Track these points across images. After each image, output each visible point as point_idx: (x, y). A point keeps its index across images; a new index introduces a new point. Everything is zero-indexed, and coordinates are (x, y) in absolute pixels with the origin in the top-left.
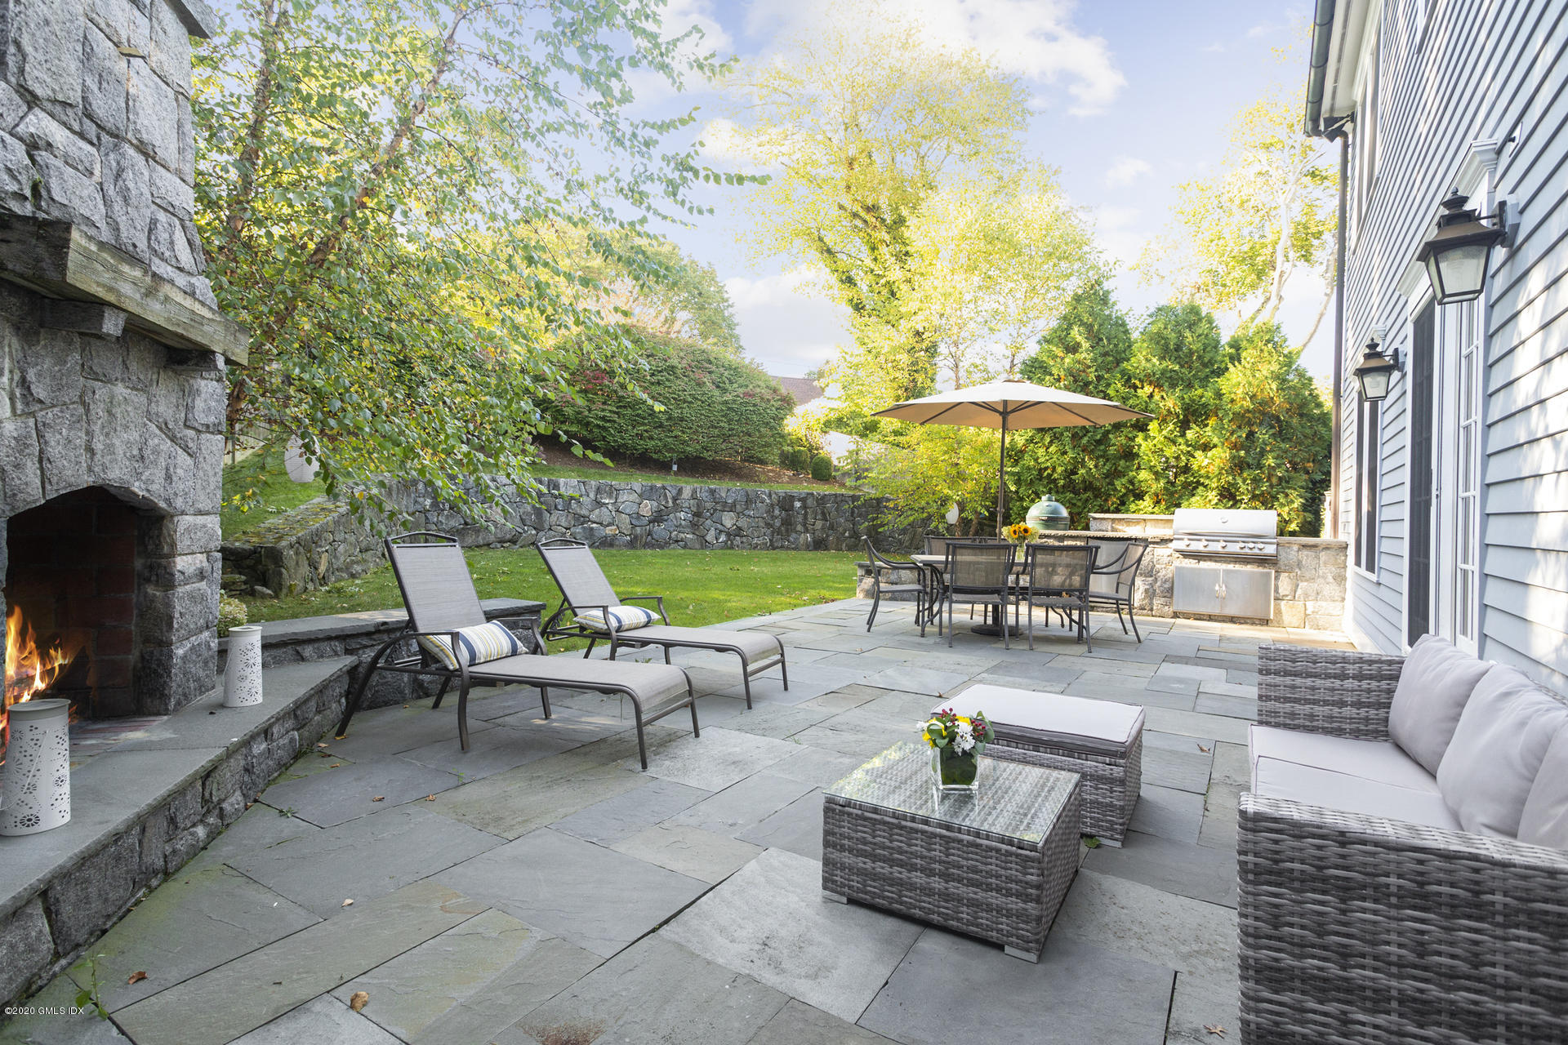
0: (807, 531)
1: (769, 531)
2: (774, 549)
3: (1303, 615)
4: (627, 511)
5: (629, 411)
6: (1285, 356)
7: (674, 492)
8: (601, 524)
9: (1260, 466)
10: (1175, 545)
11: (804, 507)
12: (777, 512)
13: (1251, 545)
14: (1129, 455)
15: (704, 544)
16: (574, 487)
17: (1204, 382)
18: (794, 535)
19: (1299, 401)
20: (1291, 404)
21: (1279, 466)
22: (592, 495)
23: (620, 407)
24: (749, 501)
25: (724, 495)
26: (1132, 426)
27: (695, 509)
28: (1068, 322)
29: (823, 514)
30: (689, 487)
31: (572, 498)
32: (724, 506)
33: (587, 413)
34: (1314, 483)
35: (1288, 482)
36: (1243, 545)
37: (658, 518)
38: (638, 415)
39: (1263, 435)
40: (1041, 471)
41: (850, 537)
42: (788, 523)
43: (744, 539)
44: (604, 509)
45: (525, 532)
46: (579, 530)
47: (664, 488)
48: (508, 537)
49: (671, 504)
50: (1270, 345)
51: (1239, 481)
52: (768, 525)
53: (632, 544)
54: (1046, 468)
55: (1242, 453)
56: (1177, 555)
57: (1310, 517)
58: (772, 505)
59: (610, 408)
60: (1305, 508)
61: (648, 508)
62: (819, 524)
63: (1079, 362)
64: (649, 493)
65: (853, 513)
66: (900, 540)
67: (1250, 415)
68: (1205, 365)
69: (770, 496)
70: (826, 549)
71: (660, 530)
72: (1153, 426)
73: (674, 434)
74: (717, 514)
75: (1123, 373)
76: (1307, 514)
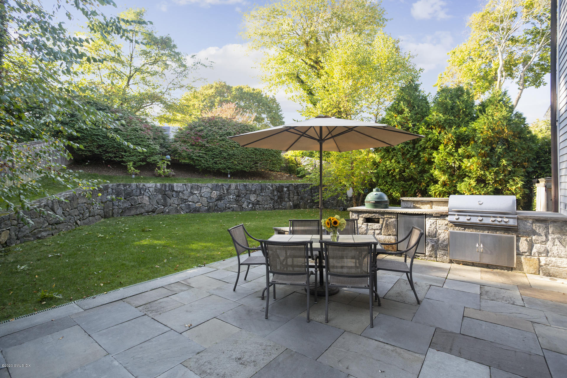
0: (290, 201)
1: (272, 202)
2: (275, 209)
3: (538, 266)
4: (205, 196)
5: (211, 153)
6: (510, 107)
7: (227, 187)
8: (194, 202)
9: (498, 165)
10: (449, 218)
11: (288, 190)
12: (276, 193)
13: (500, 219)
14: (430, 162)
15: (242, 209)
16: (181, 187)
17: (467, 124)
18: (284, 203)
19: (519, 130)
20: (514, 132)
21: (508, 165)
22: (189, 190)
23: (206, 151)
24: (262, 189)
25: (250, 187)
26: (431, 148)
27: (237, 194)
28: (398, 100)
29: (297, 193)
30: (234, 184)
31: (180, 192)
32: (251, 192)
33: (192, 154)
34: (528, 173)
35: (514, 173)
36: (494, 219)
37: (220, 198)
38: (214, 154)
39: (499, 149)
40: (388, 171)
41: (310, 202)
42: (281, 198)
43: (261, 206)
44: (195, 196)
45: (159, 207)
46: (183, 205)
47: (223, 185)
48: (151, 210)
49: (226, 192)
50: (501, 103)
51: (487, 173)
52: (272, 199)
53: (208, 210)
54: (391, 170)
55: (488, 159)
56: (451, 224)
57: (527, 191)
58: (273, 190)
59: (202, 152)
60: (524, 186)
61: (215, 194)
62: (296, 198)
63: (403, 118)
64: (215, 188)
65: (311, 192)
66: (332, 203)
67: (492, 139)
68: (467, 116)
69: (272, 186)
70: (299, 208)
71: (221, 204)
72: (441, 147)
73: (230, 161)
74: (247, 196)
75: (426, 122)
76: (525, 190)
